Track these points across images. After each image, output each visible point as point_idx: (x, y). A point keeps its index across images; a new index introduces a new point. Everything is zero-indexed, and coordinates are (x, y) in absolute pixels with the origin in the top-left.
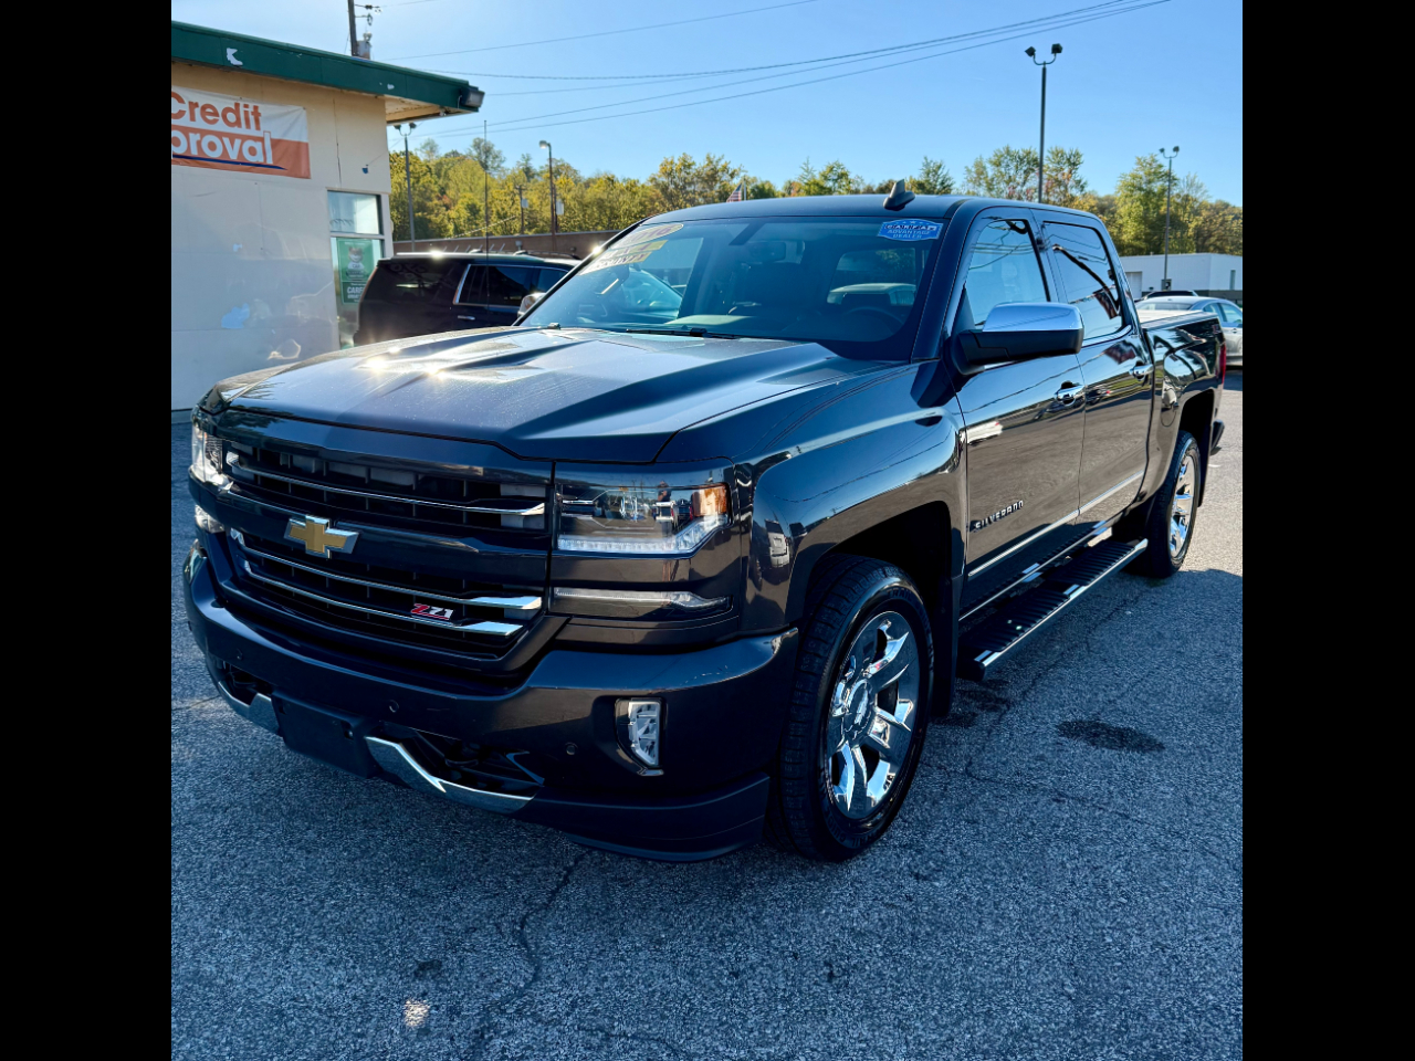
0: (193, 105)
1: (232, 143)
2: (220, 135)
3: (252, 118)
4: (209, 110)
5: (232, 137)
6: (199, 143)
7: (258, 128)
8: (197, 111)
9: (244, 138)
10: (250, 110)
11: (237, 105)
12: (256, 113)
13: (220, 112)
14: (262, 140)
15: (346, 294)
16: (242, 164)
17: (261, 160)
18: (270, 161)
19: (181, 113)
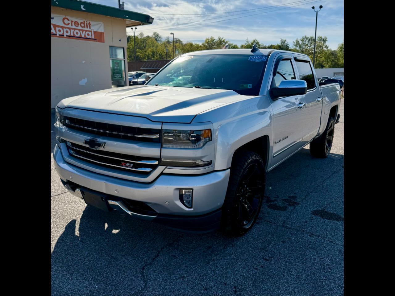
0: (72, 22)
1: (83, 33)
2: (79, 30)
3: (88, 25)
4: (76, 23)
5: (83, 31)
6: (73, 32)
7: (90, 28)
9: (86, 31)
10: (88, 23)
11: (84, 22)
12: (90, 24)
13: (79, 23)
14: (91, 31)
15: (114, 76)
16: (85, 38)
17: (91, 37)
18: (93, 38)
19: (69, 24)
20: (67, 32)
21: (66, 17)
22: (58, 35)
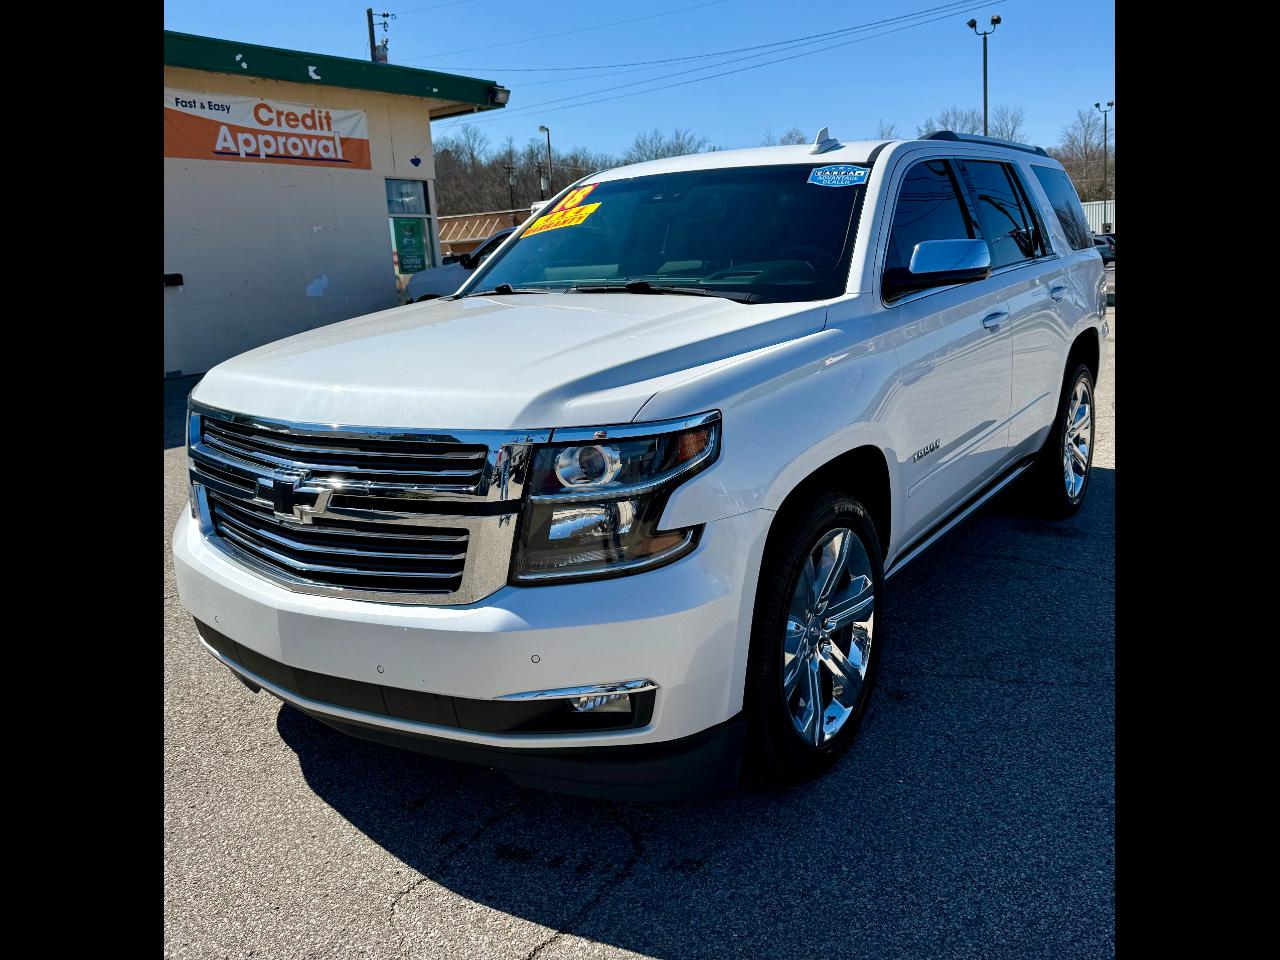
0: (280, 114)
1: (310, 145)
2: (300, 136)
3: (324, 121)
4: (292, 117)
5: (310, 138)
6: (285, 144)
7: (330, 129)
8: (283, 118)
9: (319, 138)
10: (323, 115)
11: (313, 111)
12: (328, 118)
13: (300, 117)
14: (333, 139)
15: (402, 265)
16: (317, 160)
17: (334, 156)
18: (340, 156)
19: (270, 121)
20: (267, 144)
21: (262, 102)
22: (243, 155)
